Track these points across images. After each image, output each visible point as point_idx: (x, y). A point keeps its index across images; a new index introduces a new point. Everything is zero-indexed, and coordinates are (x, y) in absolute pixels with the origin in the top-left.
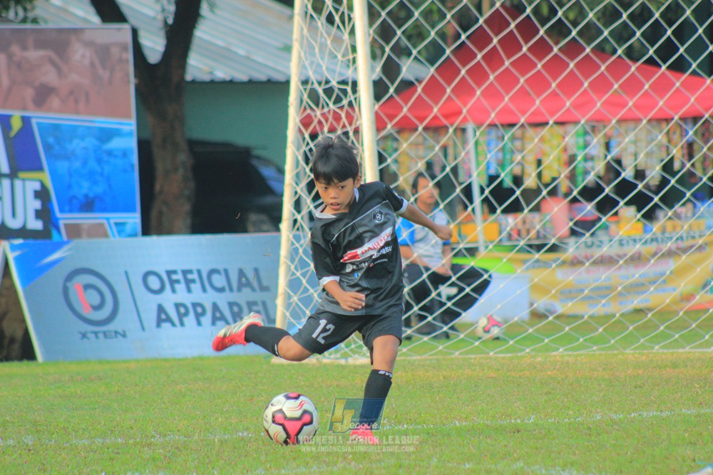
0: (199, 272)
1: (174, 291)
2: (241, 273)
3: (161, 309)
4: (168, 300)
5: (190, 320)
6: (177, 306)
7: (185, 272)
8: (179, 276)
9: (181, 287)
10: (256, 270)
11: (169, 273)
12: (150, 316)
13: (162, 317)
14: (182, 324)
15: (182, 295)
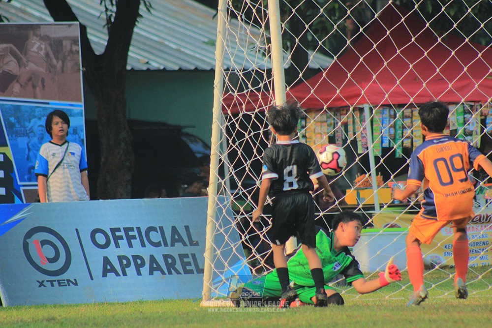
0: (139, 229)
1: (117, 246)
2: (174, 230)
3: (106, 261)
4: (112, 253)
5: (131, 270)
6: (120, 258)
7: (127, 230)
8: (122, 233)
9: (123, 243)
10: (187, 228)
11: (113, 230)
12: (97, 267)
13: (107, 268)
14: (125, 274)
15: (124, 249)
